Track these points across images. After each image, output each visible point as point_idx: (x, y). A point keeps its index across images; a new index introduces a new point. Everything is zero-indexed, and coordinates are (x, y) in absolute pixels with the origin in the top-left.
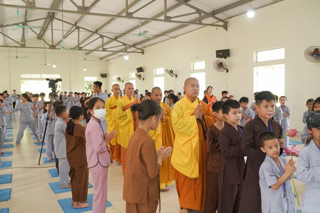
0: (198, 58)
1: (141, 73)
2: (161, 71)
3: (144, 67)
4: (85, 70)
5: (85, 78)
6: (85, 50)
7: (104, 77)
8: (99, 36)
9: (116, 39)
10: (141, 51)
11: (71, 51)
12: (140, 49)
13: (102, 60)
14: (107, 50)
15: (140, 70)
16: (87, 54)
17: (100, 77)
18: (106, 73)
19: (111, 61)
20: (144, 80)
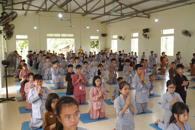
1: (147, 33)
3: (150, 29)
5: (91, 37)
7: (104, 36)
8: (119, 4)
9: (130, 6)
10: (147, 16)
12: (147, 14)
16: (92, 19)
20: (149, 38)
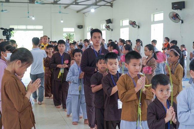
0: (157, 11)
1: (109, 24)
2: (126, 22)
3: (112, 19)
4: (62, 21)
5: (64, 29)
6: (60, 4)
7: (80, 28)
10: (110, 4)
11: (52, 5)
12: (110, 3)
13: (79, 13)
14: (79, 3)
15: (109, 21)
16: (65, 8)
17: (77, 28)
18: (82, 25)
19: (86, 14)
20: (112, 30)
